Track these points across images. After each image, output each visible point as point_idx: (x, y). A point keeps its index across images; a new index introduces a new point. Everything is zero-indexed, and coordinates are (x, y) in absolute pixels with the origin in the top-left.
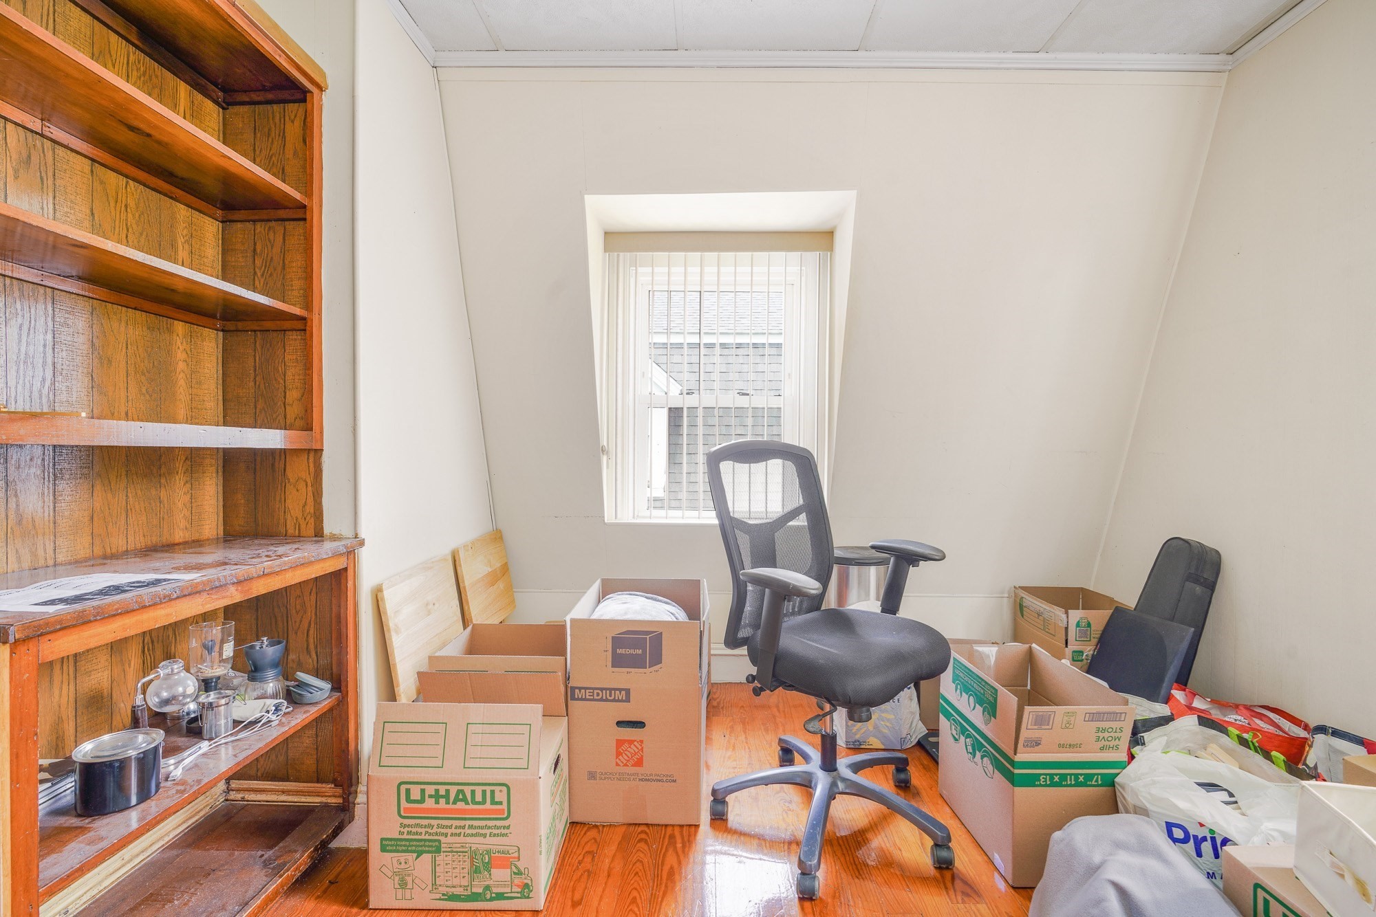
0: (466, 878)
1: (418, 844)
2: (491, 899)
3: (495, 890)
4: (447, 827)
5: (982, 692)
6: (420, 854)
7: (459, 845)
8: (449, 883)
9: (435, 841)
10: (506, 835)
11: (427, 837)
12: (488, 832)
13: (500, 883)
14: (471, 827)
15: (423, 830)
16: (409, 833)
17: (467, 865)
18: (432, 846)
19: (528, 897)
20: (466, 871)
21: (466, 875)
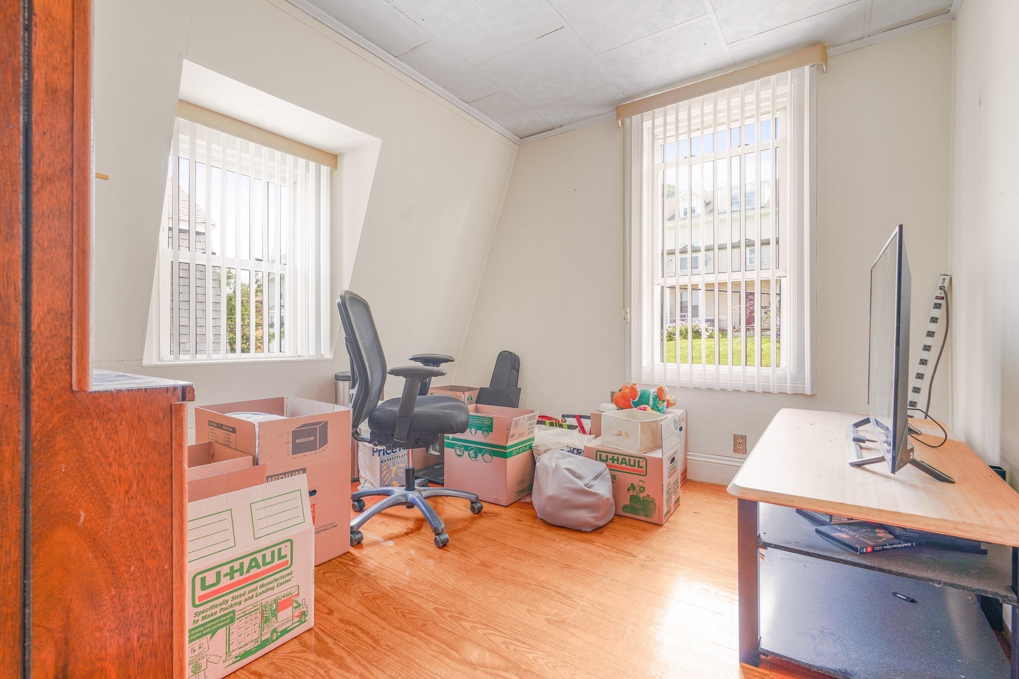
0: (257, 632)
1: (212, 624)
2: (278, 638)
3: (280, 629)
4: (240, 596)
5: (481, 423)
6: (214, 633)
7: (251, 606)
8: (242, 644)
9: (230, 613)
10: (289, 580)
11: (223, 613)
12: (275, 584)
13: (285, 621)
14: (262, 586)
15: (218, 609)
16: (203, 618)
17: (259, 619)
18: (226, 620)
19: (305, 621)
20: (258, 625)
21: (257, 629)
